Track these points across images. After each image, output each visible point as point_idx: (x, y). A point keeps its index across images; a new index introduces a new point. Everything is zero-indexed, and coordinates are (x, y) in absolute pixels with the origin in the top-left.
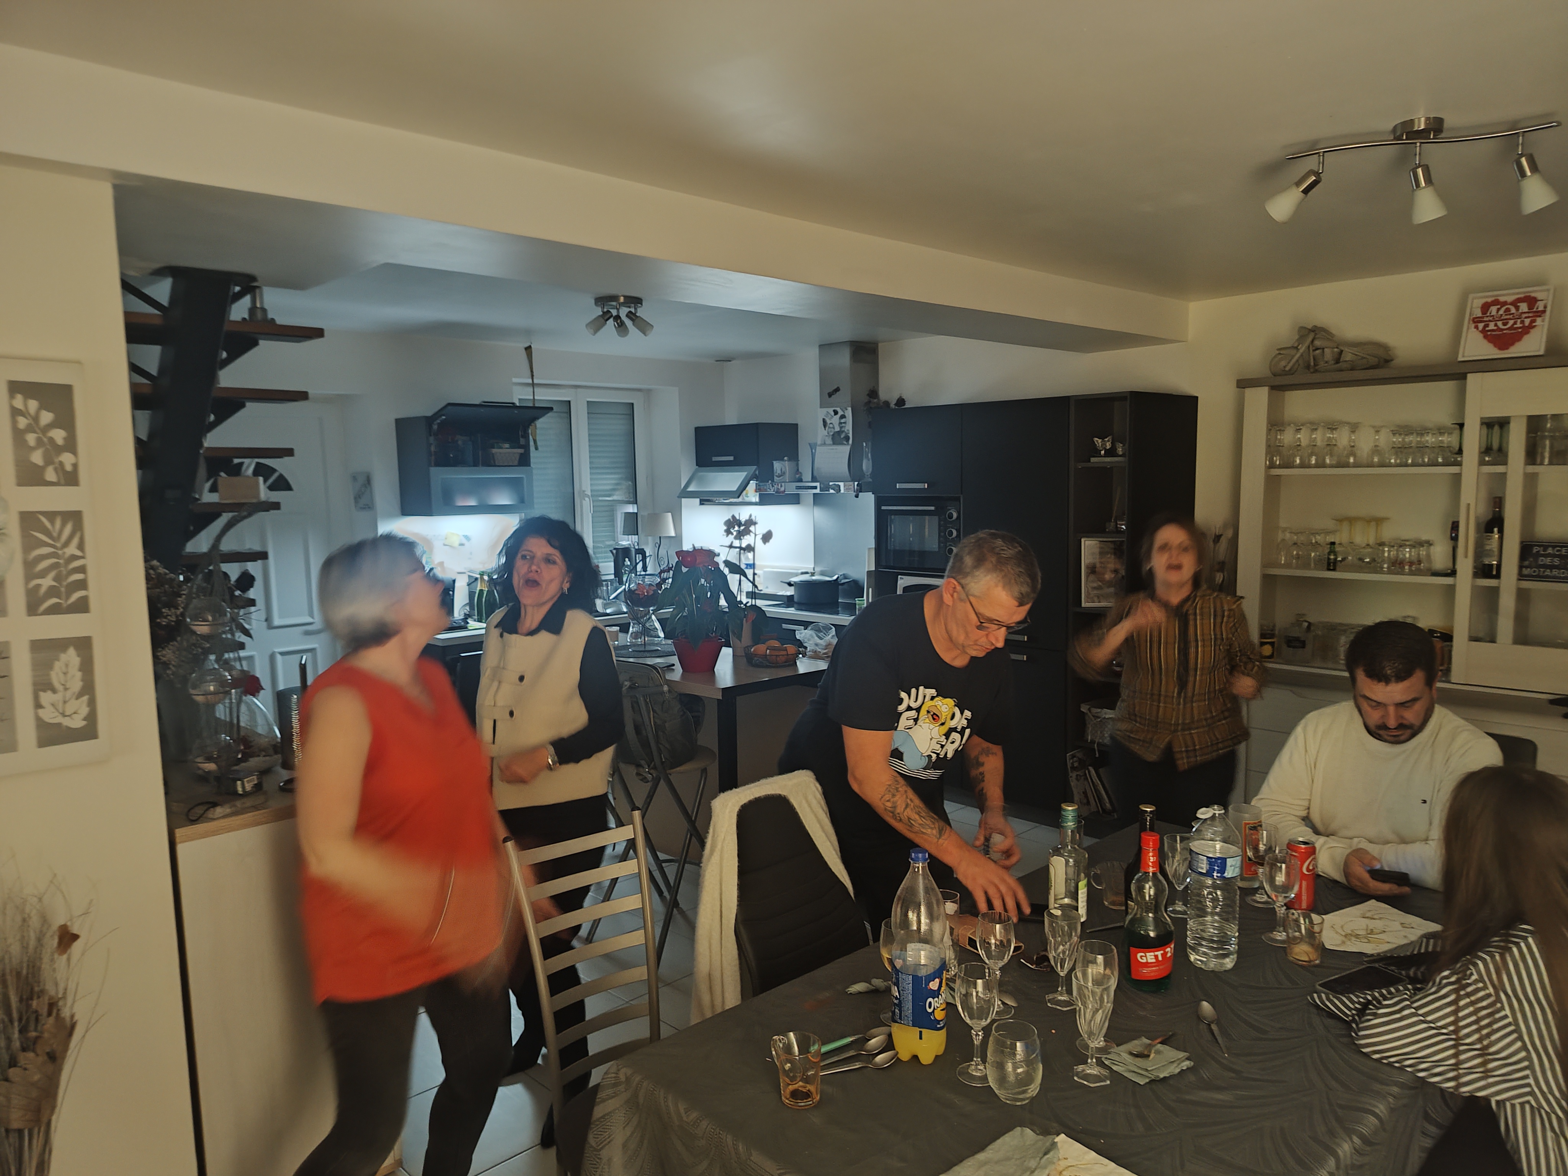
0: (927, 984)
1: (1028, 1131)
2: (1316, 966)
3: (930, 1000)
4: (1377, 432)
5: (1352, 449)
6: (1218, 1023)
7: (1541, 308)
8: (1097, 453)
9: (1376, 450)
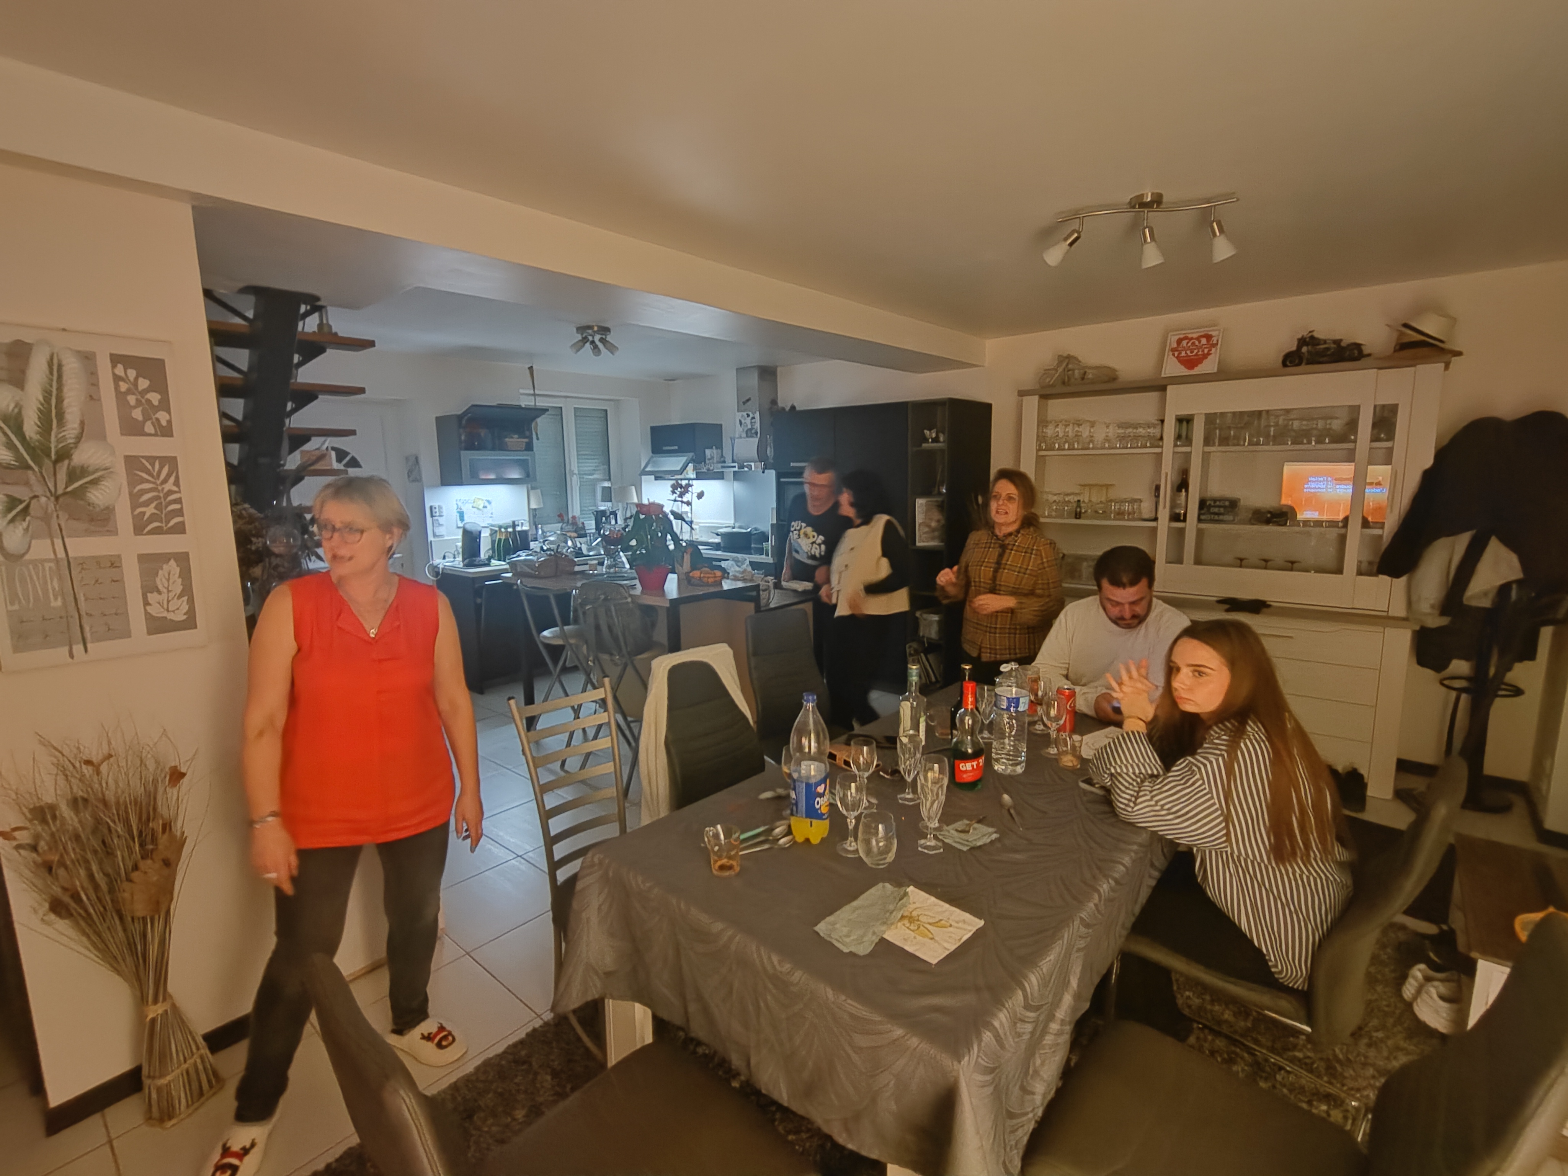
0: (816, 788)
1: (887, 885)
2: (1078, 769)
3: (818, 799)
4: (1108, 427)
5: (1091, 439)
6: (1015, 808)
7: (1215, 342)
8: (926, 440)
9: (1107, 440)
